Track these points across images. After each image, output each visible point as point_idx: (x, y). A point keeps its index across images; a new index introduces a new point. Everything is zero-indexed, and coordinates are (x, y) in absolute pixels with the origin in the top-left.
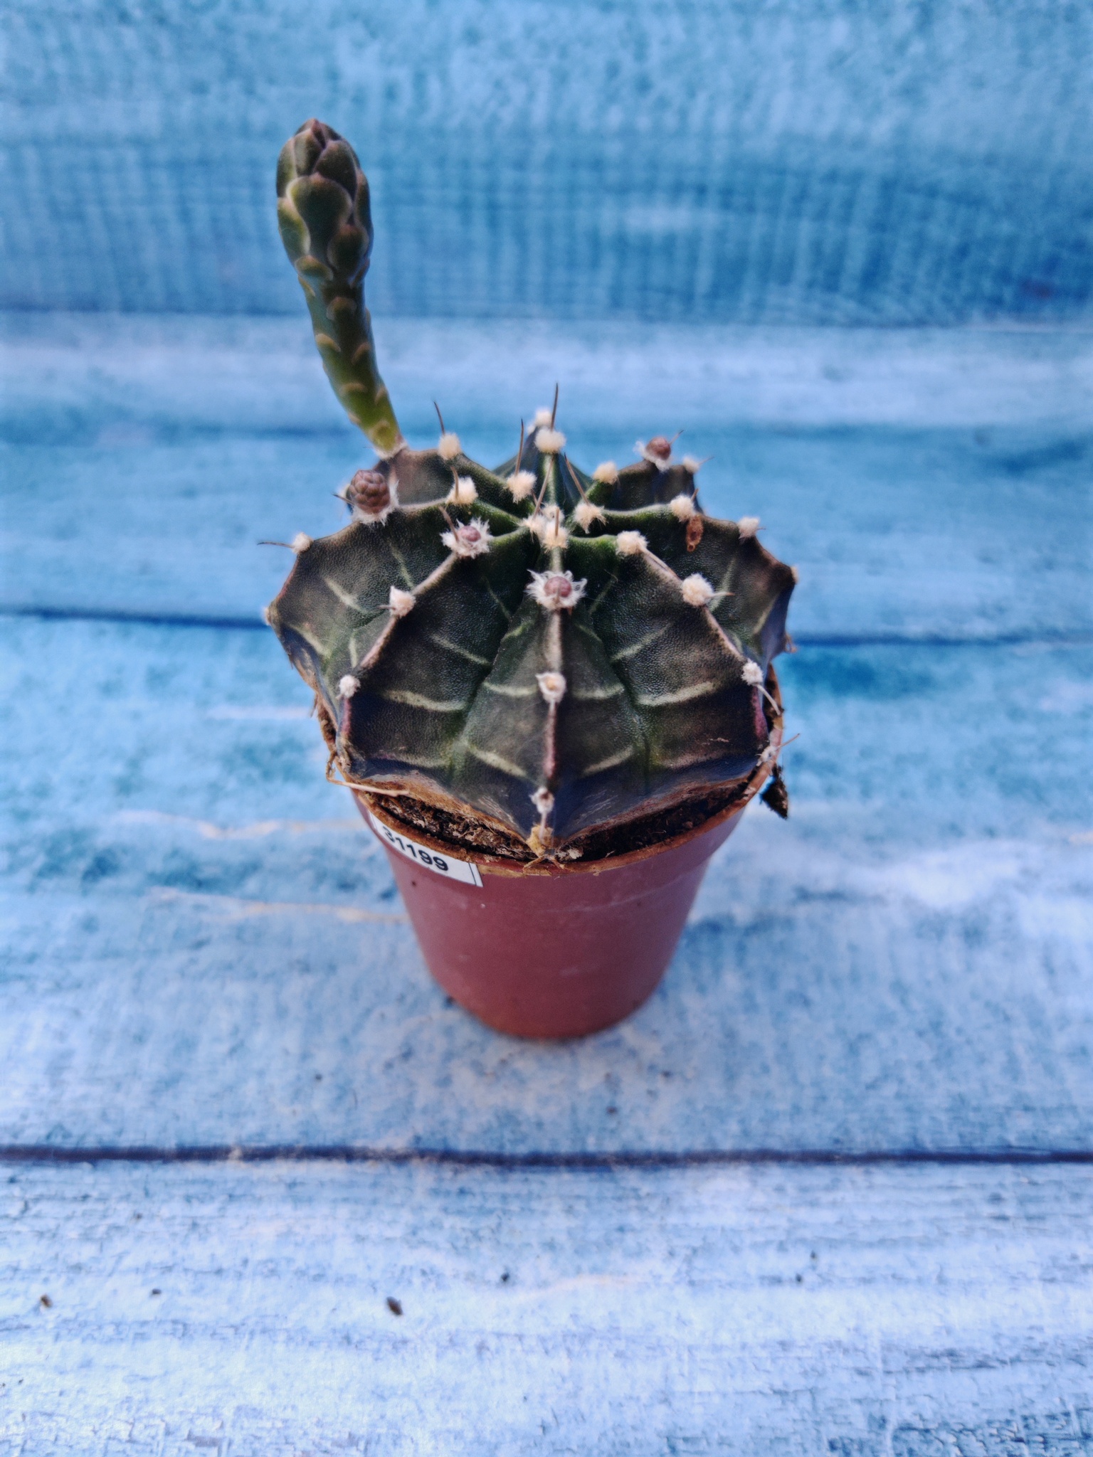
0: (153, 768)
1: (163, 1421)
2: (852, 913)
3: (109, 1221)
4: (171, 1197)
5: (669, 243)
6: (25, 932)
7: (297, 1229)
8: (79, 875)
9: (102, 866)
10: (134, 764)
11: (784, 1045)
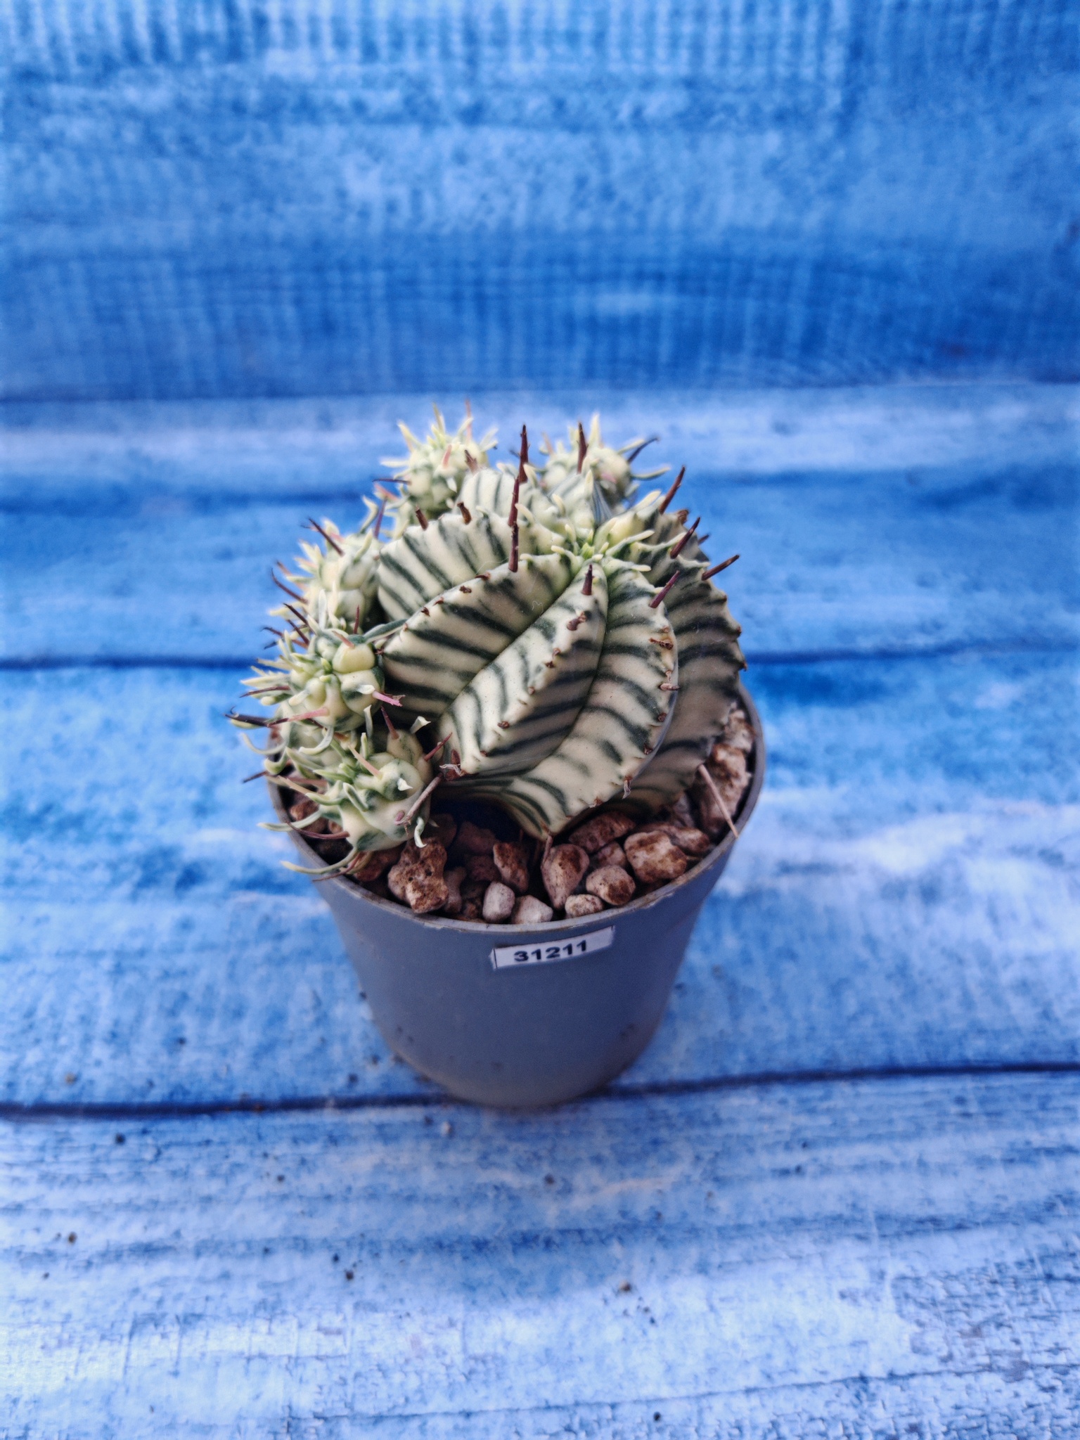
0: (223, 792)
1: (295, 1316)
2: (827, 882)
3: (232, 1160)
4: (281, 1139)
5: (634, 323)
6: (133, 933)
7: (389, 1161)
8: (173, 883)
9: (190, 877)
10: (207, 789)
11: (778, 989)
